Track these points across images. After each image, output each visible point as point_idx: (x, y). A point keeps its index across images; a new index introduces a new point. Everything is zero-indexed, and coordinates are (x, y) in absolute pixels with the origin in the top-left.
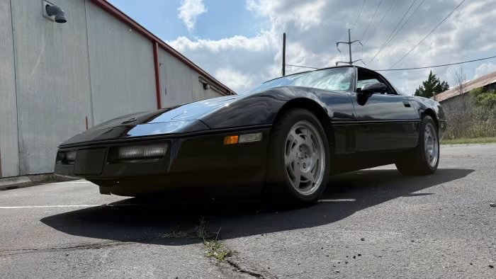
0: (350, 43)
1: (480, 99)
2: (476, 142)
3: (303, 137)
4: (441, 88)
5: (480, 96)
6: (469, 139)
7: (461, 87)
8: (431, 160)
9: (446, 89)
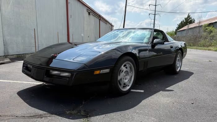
0: (156, 5)
1: (207, 29)
2: (200, 49)
3: (126, 68)
4: (191, 22)
5: (206, 28)
6: (198, 47)
7: (200, 22)
8: (178, 69)
9: (194, 22)
